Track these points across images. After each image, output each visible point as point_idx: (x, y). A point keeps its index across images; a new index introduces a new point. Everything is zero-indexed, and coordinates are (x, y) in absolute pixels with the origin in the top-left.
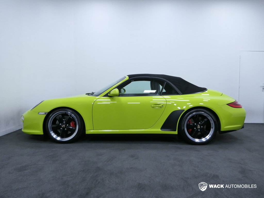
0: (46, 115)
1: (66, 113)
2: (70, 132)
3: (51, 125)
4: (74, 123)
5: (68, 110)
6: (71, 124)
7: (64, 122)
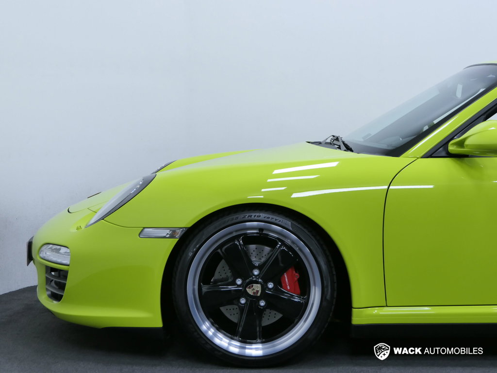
0: (174, 241)
1: (261, 230)
2: (279, 316)
3: (196, 287)
4: (297, 276)
5: (276, 220)
6: (286, 279)
7: (256, 272)
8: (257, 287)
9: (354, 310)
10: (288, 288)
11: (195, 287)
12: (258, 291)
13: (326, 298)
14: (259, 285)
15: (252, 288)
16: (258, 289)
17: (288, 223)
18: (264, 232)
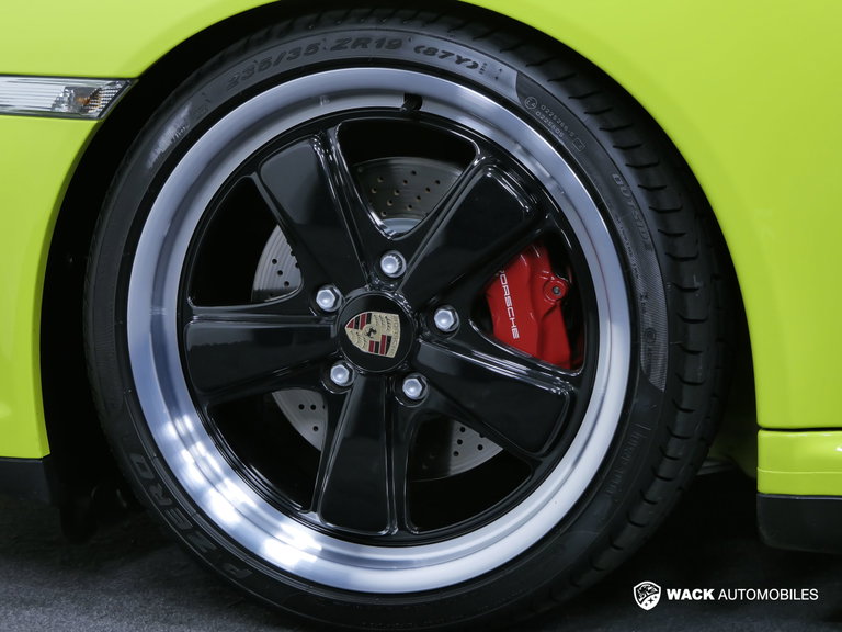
1: (414, 99)
2: (492, 450)
4: (558, 287)
5: (460, 60)
6: (508, 301)
7: (390, 266)
8: (387, 326)
9: (762, 434)
10: (515, 334)
11: (165, 312)
12: (389, 338)
13: (645, 377)
14: (394, 318)
15: (367, 327)
16: (391, 333)
17: (507, 73)
18: (426, 108)
